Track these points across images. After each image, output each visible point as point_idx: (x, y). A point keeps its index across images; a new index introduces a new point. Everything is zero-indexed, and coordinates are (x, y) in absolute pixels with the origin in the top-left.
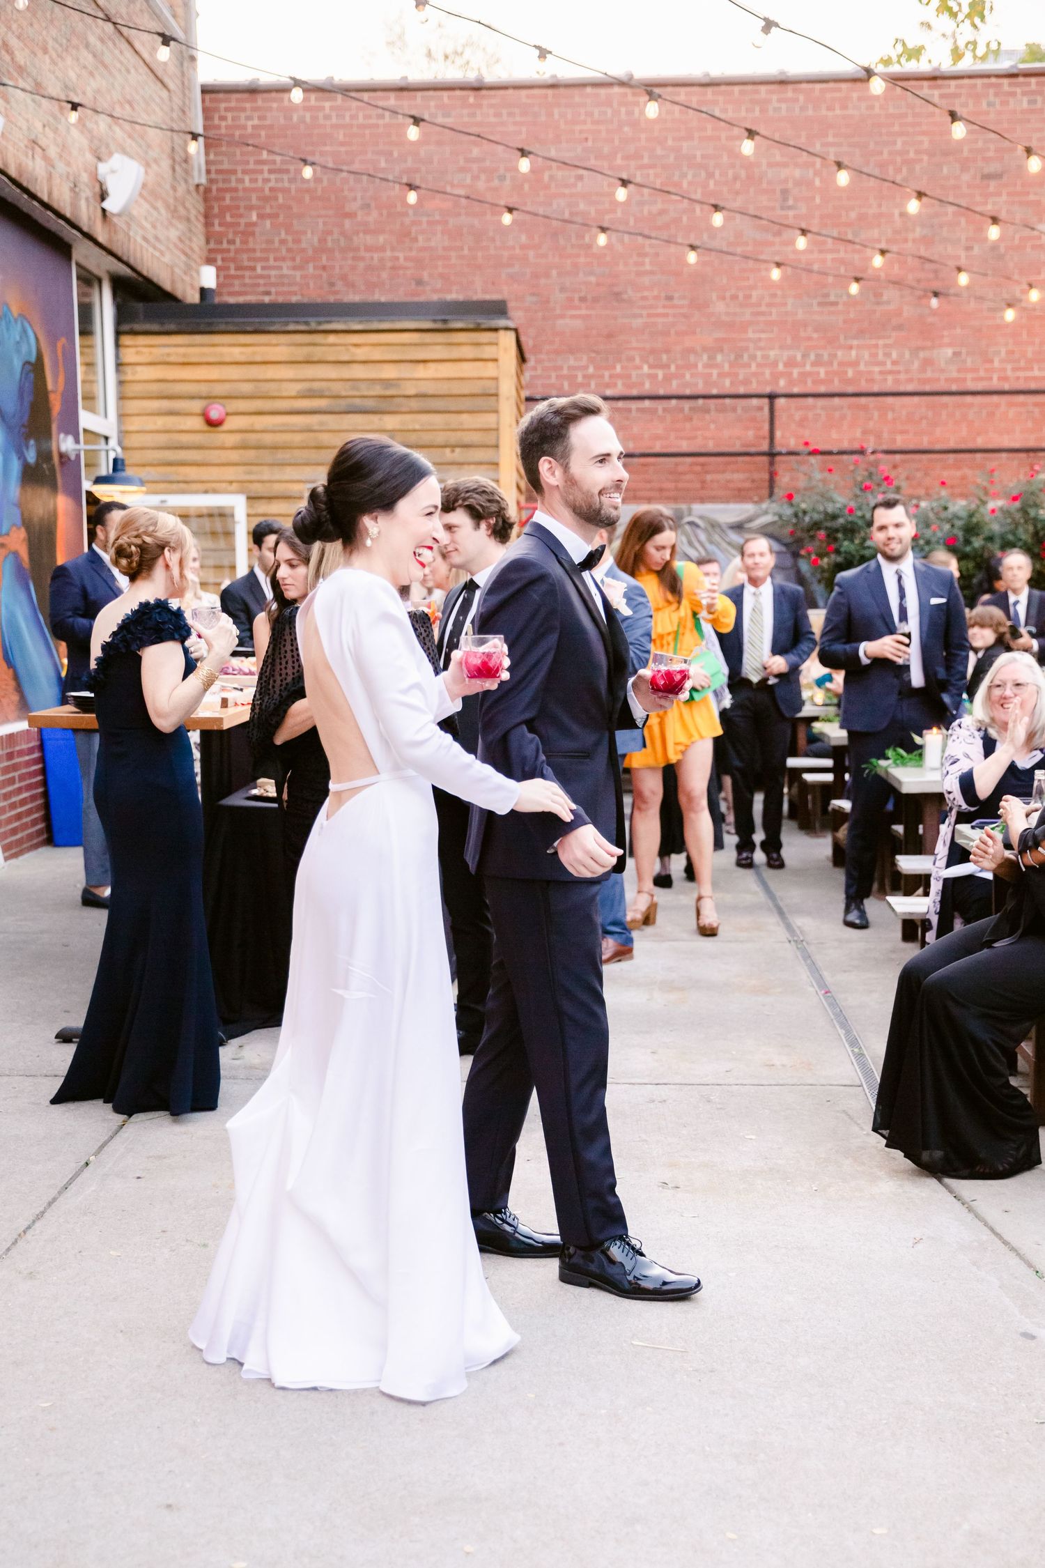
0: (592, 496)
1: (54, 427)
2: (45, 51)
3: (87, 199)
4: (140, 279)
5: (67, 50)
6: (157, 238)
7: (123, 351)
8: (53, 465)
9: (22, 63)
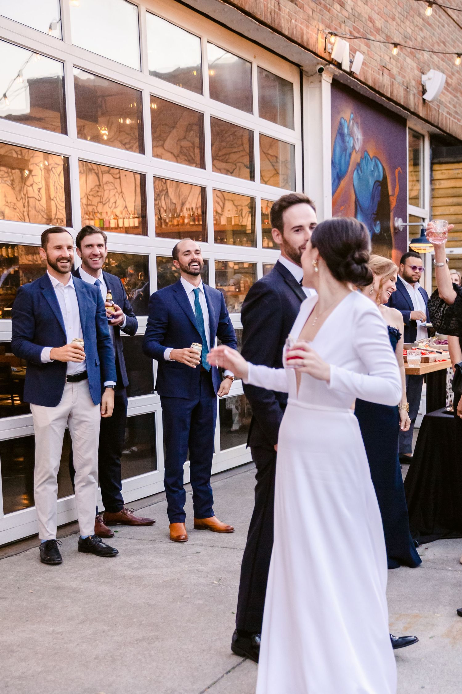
0: (295, 250)
1: (392, 214)
2: (394, 19)
3: (414, 95)
4: (445, 135)
5: (407, 18)
6: (456, 113)
7: (434, 173)
8: (390, 234)
9: (380, 27)
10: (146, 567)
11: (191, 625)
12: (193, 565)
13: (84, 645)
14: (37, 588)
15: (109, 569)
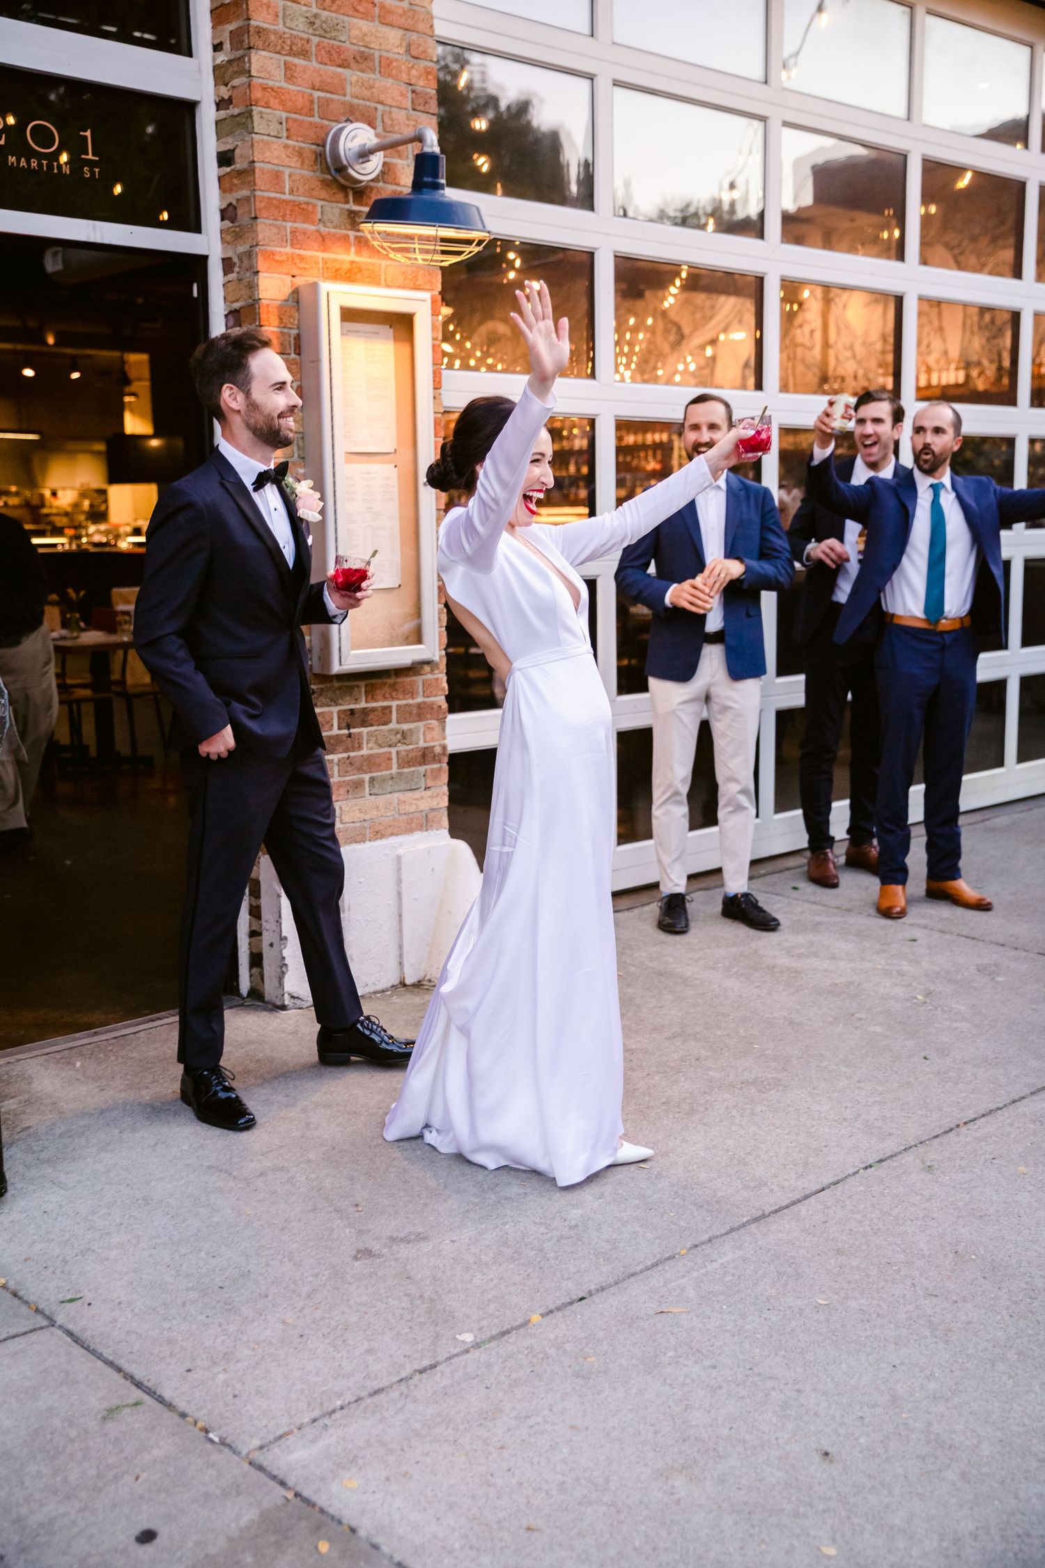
10: (816, 955)
11: (844, 1069)
12: (895, 962)
13: (657, 1078)
14: (633, 969)
15: (756, 951)
